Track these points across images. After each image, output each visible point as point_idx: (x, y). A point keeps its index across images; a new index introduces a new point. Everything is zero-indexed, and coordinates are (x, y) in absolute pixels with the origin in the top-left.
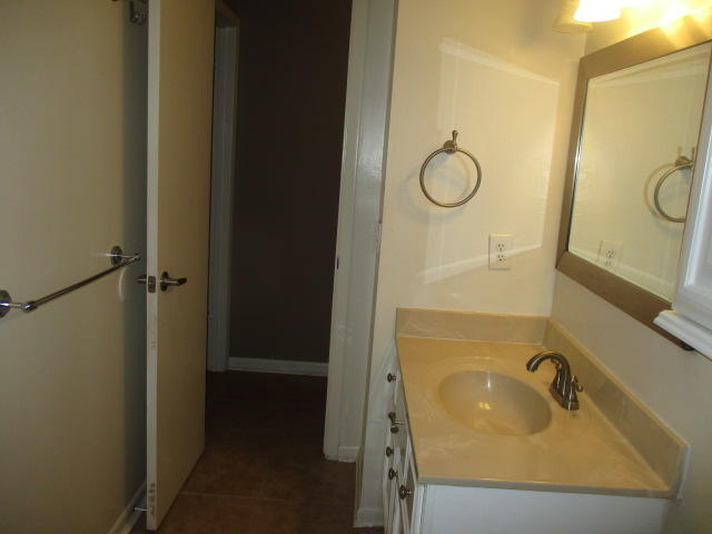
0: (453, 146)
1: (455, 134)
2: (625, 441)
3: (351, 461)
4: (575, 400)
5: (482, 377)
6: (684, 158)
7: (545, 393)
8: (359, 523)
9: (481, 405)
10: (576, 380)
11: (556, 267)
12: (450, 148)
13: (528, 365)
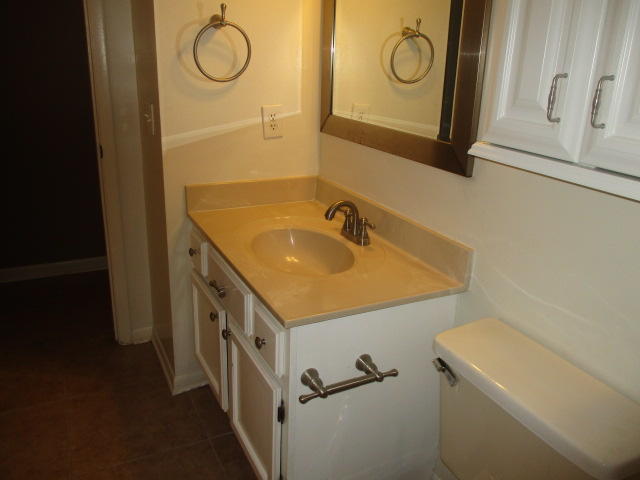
0: (223, 19)
1: (223, 7)
2: (416, 259)
3: (146, 341)
4: (367, 236)
5: (283, 235)
6: (408, 29)
7: (339, 238)
8: (177, 391)
9: (288, 259)
10: (366, 220)
11: (321, 131)
12: (217, 22)
13: (326, 216)
